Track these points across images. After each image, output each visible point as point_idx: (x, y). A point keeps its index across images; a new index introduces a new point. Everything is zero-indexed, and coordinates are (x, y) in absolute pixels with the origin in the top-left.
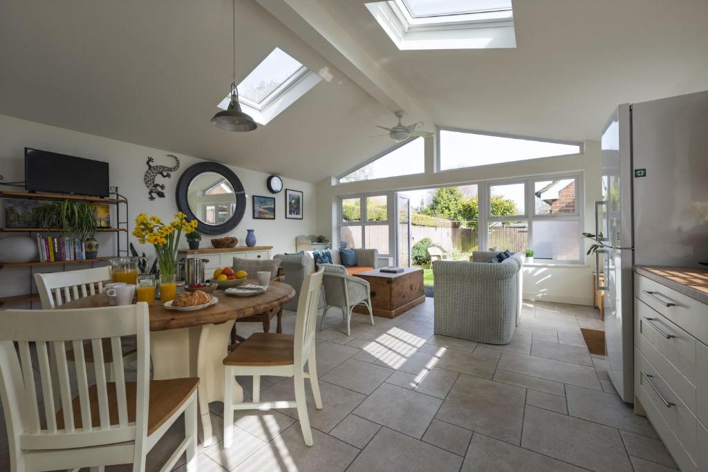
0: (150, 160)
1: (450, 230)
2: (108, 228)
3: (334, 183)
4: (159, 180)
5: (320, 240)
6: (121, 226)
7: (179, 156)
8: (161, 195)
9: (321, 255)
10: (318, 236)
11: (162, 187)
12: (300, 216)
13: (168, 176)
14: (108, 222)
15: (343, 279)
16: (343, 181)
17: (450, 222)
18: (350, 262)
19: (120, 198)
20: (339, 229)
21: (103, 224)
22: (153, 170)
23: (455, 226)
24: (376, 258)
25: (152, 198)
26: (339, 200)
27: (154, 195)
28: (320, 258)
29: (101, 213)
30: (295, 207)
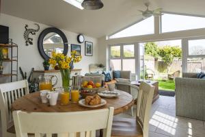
0: (27, 26)
1: (153, 62)
2: (7, 60)
3: (107, 38)
4: (30, 36)
6: (14, 59)
7: (40, 24)
8: (31, 43)
10: (99, 64)
11: (32, 40)
12: (91, 55)
13: (35, 34)
14: (7, 57)
15: (130, 86)
16: (111, 37)
17: (153, 58)
19: (13, 45)
21: (5, 57)
22: (28, 31)
23: (156, 60)
24: (131, 75)
25: (27, 45)
26: (110, 46)
27: (28, 43)
29: (4, 52)
30: (89, 50)
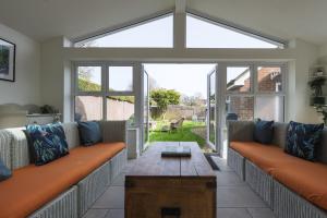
3: (67, 44)
5: (45, 110)
9: (44, 133)
10: (42, 105)
12: (10, 77)
18: (94, 138)
20: (73, 99)
26: (74, 66)
28: (42, 139)
